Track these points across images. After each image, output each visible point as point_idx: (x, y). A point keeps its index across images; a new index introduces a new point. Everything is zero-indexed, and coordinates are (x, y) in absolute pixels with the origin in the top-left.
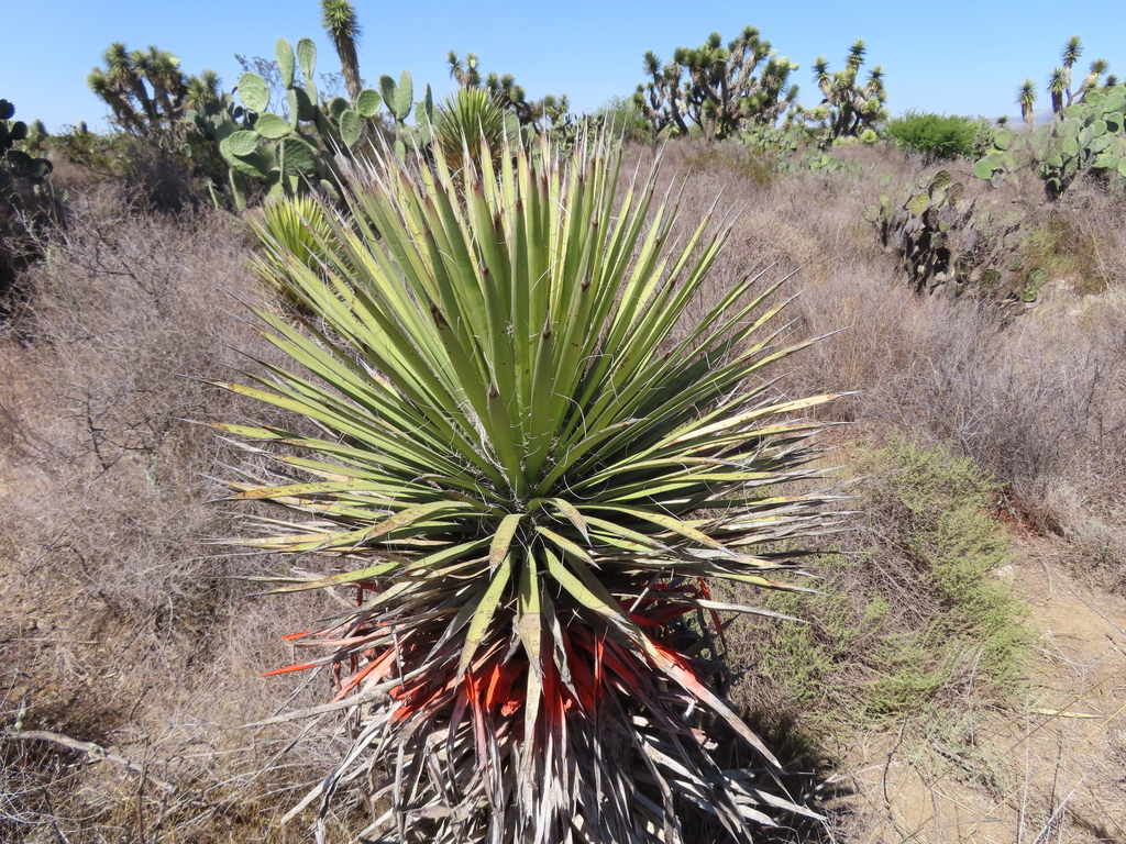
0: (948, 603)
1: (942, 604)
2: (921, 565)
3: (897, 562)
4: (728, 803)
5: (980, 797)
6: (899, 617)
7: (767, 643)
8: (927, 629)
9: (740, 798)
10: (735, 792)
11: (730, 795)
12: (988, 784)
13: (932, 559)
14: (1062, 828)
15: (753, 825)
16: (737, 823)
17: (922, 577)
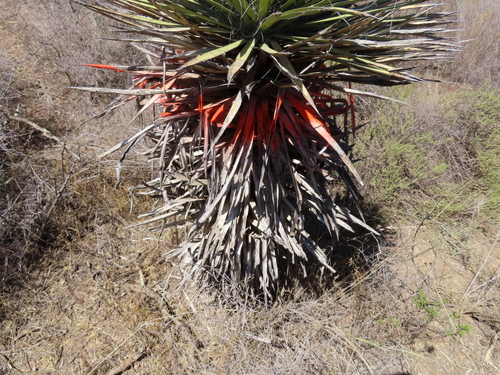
0: (479, 175)
1: (476, 176)
2: (473, 154)
3: (460, 150)
4: (332, 216)
5: (458, 264)
6: (451, 176)
7: (378, 171)
8: (463, 186)
9: (338, 215)
10: (337, 212)
11: (334, 212)
12: (464, 260)
13: (479, 152)
14: (493, 286)
15: (341, 229)
16: (333, 225)
17: (470, 160)
